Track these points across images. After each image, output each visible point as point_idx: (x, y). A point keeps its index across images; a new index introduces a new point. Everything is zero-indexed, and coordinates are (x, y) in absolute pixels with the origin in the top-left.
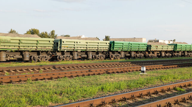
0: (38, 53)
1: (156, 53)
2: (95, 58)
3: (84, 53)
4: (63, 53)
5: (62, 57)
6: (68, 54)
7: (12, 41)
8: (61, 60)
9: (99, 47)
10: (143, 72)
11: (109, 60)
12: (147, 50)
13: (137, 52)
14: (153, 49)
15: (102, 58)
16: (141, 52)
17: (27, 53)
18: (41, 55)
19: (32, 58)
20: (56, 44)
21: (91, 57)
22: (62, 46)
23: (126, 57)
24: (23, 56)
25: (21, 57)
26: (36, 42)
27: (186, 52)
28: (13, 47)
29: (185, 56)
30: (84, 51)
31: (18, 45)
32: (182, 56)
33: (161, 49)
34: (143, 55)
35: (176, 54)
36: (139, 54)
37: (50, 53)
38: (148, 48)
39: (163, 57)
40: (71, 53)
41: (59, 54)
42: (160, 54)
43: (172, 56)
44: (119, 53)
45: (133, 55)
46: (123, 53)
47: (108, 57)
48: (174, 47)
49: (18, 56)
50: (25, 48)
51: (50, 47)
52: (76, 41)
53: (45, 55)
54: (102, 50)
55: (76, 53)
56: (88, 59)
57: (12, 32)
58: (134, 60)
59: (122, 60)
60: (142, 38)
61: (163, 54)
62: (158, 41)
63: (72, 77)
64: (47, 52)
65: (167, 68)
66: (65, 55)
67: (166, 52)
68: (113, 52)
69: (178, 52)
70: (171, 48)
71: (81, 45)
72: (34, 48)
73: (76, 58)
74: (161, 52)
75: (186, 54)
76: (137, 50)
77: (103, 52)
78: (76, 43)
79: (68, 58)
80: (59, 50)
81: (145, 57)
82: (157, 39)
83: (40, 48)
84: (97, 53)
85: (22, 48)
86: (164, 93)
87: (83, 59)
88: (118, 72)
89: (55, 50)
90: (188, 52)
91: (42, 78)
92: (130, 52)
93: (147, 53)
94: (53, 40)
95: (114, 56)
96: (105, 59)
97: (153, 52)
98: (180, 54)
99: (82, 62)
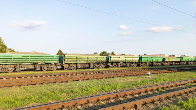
0: (98, 64)
1: (169, 63)
2: (131, 66)
3: (125, 63)
4: (112, 63)
5: (111, 66)
6: (115, 64)
7: (83, 58)
8: (111, 67)
9: (133, 60)
10: (149, 75)
11: (139, 67)
12: (163, 61)
13: (157, 62)
14: (167, 60)
15: (135, 66)
16: (159, 62)
17: (92, 64)
18: (99, 65)
19: (95, 66)
20: (108, 59)
21: (128, 66)
22: (111, 60)
23: (150, 65)
24: (90, 65)
25: (89, 66)
26: (96, 58)
27: (189, 62)
28: (84, 61)
29: (189, 64)
30: (124, 63)
31: (87, 60)
32: (186, 64)
33: (172, 61)
34: (160, 64)
35: (182, 63)
36: (158, 63)
37: (105, 64)
38: (163, 60)
39: (174, 65)
40: (117, 63)
41: (109, 64)
42: (171, 63)
43: (180, 64)
44: (146, 63)
45: (154, 64)
46: (148, 63)
47: (138, 66)
48: (181, 59)
49: (87, 66)
50: (90, 61)
51: (104, 61)
52: (119, 57)
53: (102, 65)
54: (135, 61)
55: (119, 63)
56: (127, 67)
57: (95, 53)
58: (155, 67)
59: (147, 67)
60: (165, 55)
61: (174, 63)
62: (174, 56)
63: (97, 79)
64: (103, 63)
65: (170, 72)
66: (113, 65)
67: (176, 62)
68: (142, 63)
69: (184, 62)
70: (178, 60)
71: (122, 59)
72: (95, 61)
73: (119, 66)
74: (172, 62)
75: (189, 63)
76: (156, 61)
77: (135, 63)
78: (119, 58)
79: (115, 67)
80: (109, 62)
81: (162, 65)
82: (174, 55)
83: (99, 61)
84: (132, 63)
85: (89, 62)
86: (147, 93)
87: (124, 66)
88: (134, 75)
89: (107, 62)
90: (190, 62)
91: (78, 80)
92: (152, 63)
93: (163, 63)
94: (106, 56)
95: (142, 65)
96: (137, 67)
97: (167, 62)
98: (185, 63)
99: (123, 68)
